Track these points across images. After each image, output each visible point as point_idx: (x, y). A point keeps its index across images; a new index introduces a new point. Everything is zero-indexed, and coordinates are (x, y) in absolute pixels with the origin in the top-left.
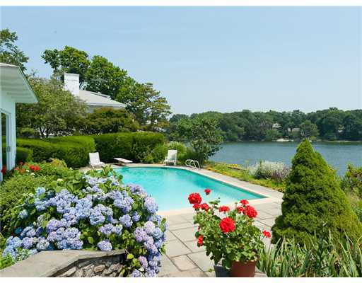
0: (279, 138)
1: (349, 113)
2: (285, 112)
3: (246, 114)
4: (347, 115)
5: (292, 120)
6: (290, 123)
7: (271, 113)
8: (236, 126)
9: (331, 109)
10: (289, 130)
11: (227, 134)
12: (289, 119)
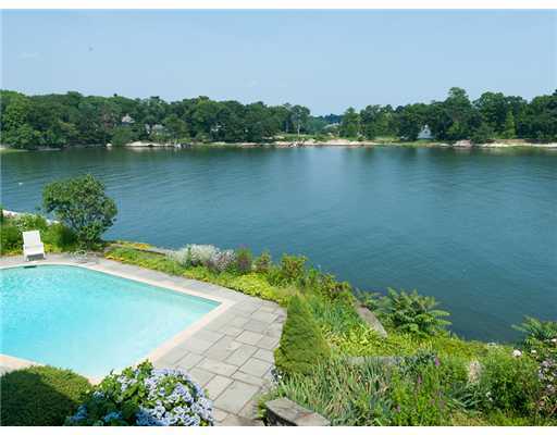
0: (135, 141)
1: (224, 106)
2: (138, 100)
3: (74, 99)
4: (221, 108)
5: (152, 113)
6: (148, 117)
7: (117, 100)
8: (61, 122)
9: (202, 98)
10: (148, 127)
11: (45, 136)
12: (146, 111)
